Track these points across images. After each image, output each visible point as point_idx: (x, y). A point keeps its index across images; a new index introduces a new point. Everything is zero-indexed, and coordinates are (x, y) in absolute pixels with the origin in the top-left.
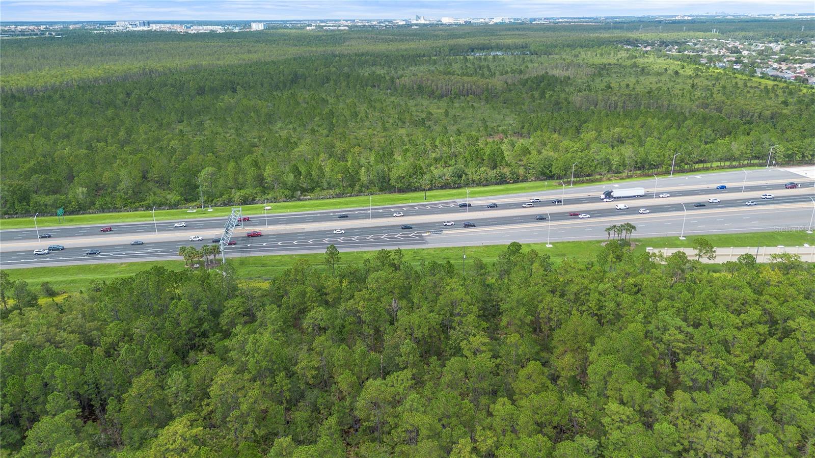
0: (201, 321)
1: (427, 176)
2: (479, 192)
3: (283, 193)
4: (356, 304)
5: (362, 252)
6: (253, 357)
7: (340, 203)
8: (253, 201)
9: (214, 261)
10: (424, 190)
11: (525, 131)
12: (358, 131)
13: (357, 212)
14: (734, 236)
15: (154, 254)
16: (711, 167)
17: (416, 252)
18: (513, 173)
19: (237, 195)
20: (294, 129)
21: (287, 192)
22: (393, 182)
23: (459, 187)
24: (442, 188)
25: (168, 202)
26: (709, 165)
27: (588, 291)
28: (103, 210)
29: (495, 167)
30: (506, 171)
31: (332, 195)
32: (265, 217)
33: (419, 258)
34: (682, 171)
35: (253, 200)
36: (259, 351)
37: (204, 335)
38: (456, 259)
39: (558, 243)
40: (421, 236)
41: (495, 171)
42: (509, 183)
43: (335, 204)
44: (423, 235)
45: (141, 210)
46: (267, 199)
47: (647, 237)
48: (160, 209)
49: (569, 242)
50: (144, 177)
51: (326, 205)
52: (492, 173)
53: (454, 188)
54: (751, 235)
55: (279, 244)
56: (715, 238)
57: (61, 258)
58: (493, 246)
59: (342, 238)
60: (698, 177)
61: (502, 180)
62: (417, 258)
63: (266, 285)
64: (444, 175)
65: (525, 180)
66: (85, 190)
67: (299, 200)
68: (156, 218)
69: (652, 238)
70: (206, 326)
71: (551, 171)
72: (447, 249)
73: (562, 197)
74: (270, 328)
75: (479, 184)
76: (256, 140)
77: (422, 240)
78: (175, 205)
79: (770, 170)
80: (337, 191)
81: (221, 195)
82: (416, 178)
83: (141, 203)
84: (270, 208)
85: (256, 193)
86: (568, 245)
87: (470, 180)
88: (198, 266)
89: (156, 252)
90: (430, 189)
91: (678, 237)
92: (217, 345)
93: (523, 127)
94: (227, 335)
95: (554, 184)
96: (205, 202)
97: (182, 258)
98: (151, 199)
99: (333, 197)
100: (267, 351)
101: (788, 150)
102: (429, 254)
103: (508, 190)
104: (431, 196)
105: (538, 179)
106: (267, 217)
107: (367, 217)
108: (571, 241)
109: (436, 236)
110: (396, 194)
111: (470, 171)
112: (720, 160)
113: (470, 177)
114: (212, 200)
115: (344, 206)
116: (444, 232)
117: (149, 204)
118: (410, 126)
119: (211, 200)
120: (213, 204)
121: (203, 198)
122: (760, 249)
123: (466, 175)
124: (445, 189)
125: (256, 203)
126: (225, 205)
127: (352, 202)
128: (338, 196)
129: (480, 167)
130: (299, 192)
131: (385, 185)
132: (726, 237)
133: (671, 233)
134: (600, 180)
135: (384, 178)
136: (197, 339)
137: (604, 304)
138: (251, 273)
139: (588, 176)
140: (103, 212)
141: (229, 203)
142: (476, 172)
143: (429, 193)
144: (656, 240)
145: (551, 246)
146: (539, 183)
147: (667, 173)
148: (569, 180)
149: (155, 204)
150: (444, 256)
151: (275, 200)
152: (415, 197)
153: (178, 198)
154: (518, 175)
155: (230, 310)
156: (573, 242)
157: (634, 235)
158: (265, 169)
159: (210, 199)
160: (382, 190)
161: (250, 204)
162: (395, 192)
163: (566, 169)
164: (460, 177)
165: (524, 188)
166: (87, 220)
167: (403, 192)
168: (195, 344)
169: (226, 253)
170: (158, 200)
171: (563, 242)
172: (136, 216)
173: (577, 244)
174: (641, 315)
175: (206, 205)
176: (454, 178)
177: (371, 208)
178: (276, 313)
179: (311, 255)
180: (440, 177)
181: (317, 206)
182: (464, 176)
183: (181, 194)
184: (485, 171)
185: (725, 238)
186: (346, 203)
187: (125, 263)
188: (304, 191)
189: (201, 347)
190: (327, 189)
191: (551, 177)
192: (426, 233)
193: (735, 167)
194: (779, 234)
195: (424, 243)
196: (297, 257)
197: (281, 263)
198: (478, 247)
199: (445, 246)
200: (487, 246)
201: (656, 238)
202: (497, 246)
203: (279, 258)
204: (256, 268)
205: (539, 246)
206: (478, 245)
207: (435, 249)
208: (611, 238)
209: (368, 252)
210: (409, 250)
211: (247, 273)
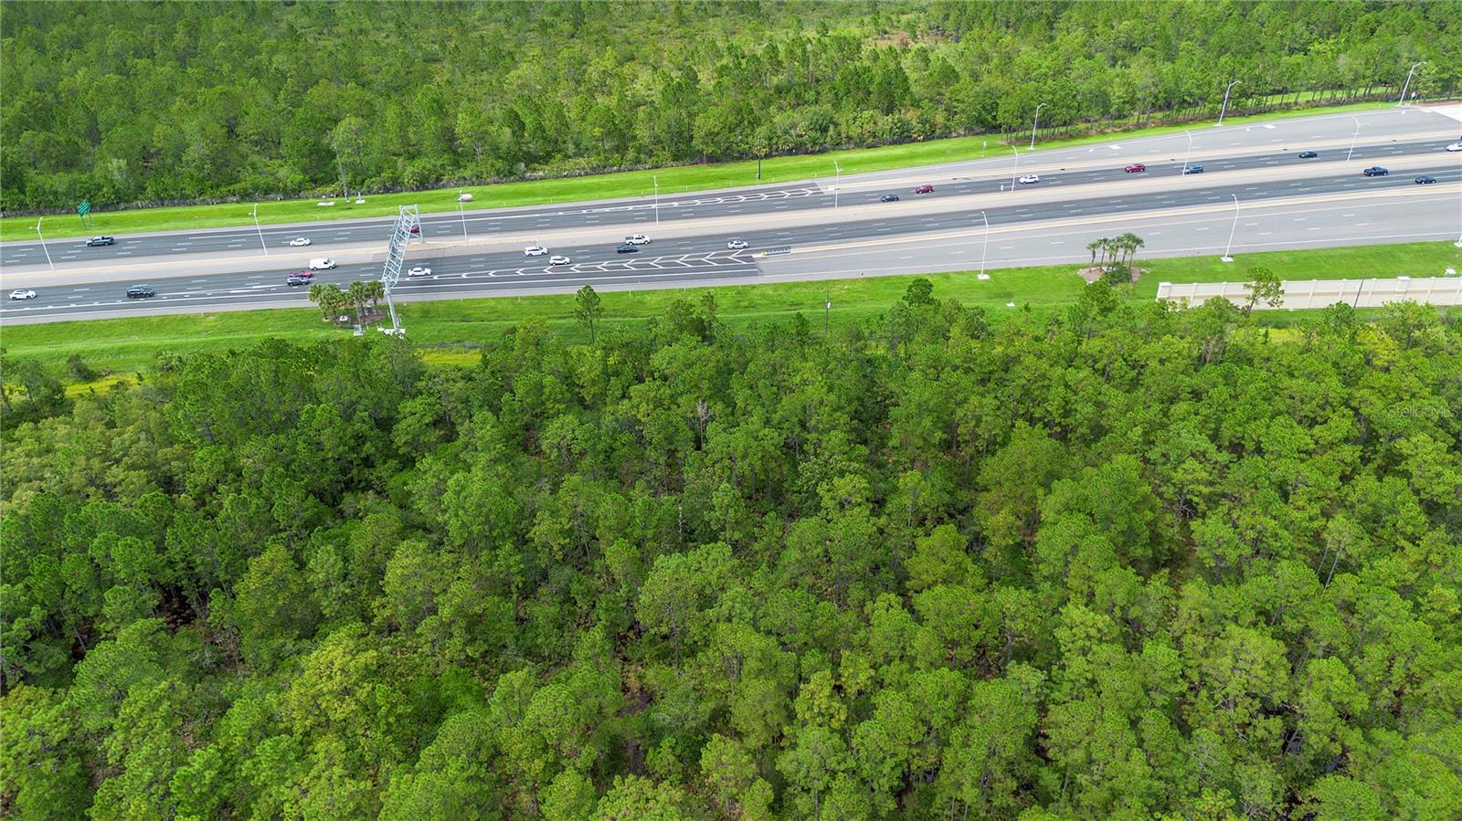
0: (360, 439)
1: (762, 131)
2: (860, 162)
3: (492, 166)
4: (632, 407)
5: (643, 293)
6: (457, 515)
7: (599, 188)
8: (438, 183)
9: (374, 311)
10: (756, 157)
11: (950, 25)
12: (631, 25)
13: (631, 208)
14: (1322, 253)
15: (265, 295)
16: (1296, 103)
17: (741, 292)
18: (923, 122)
19: (409, 171)
20: (508, 23)
21: (499, 164)
22: (697, 143)
23: (822, 151)
24: (790, 153)
25: (281, 185)
26: (1290, 98)
27: (1047, 382)
28: (160, 201)
29: (889, 110)
30: (911, 116)
31: (584, 168)
32: (460, 217)
33: (745, 304)
34: (1242, 113)
35: (438, 180)
36: (467, 506)
37: (368, 462)
38: (813, 307)
39: (999, 271)
40: (750, 259)
41: (890, 118)
42: (914, 141)
43: (589, 189)
44: (754, 256)
45: (232, 202)
46: (465, 179)
47: (1161, 257)
48: (267, 200)
49: (1020, 269)
50: (231, 131)
51: (573, 190)
52: (886, 122)
53: (813, 153)
54: (1353, 251)
55: (491, 274)
56: (1286, 259)
57: (96, 304)
58: (882, 279)
59: (605, 264)
60: (1270, 126)
61: (903, 136)
62: (743, 304)
63: (472, 360)
64: (794, 126)
65: (945, 135)
66: (123, 163)
67: (523, 179)
68: (262, 218)
69: (1170, 259)
70: (368, 448)
71: (994, 118)
72: (797, 285)
73: (1012, 172)
74: (483, 458)
75: (860, 143)
76: (436, 46)
77: (751, 268)
78: (294, 190)
79: (1404, 110)
80: (594, 161)
81: (379, 171)
82: (741, 134)
83: (231, 188)
84: (469, 196)
85: (443, 166)
86: (1019, 274)
87: (843, 135)
88: (346, 319)
89: (268, 291)
90: (767, 156)
91: (1219, 257)
92: (391, 483)
93: (947, 17)
94: (408, 463)
95: (1000, 143)
96: (350, 185)
97: (316, 304)
98: (248, 180)
99: (587, 174)
100: (480, 506)
101: (1444, 70)
102: (763, 296)
103: (912, 156)
104: (770, 171)
105: (970, 131)
106: (466, 217)
107: (650, 217)
108: (1024, 266)
109: (777, 259)
110: (705, 166)
111: (843, 117)
112: (1313, 89)
113: (843, 129)
114: (363, 181)
115: (608, 194)
116: (793, 251)
117: (246, 189)
118: (731, 13)
119: (359, 182)
120: (364, 189)
121: (344, 179)
122: (1366, 282)
123: (836, 125)
124: (796, 154)
125: (444, 186)
126: (387, 190)
127: (623, 185)
128: (597, 171)
129: (862, 110)
130: (523, 165)
131: (683, 148)
132: (1305, 255)
133: (1207, 250)
134: (1084, 135)
135: (680, 134)
136: (355, 471)
137: (1073, 407)
138: (443, 333)
139: (1065, 124)
140: (163, 205)
141: (393, 186)
142: (855, 119)
143: (767, 164)
144: (1178, 264)
145: (986, 277)
146: (971, 141)
147: (1213, 117)
148: (1028, 133)
149: (256, 188)
150: (791, 299)
151: (479, 180)
152: (739, 174)
153: (299, 177)
154: (933, 126)
155: (410, 420)
156: (1027, 269)
157: (1140, 254)
158: (456, 116)
159: (359, 179)
160: (677, 157)
161: (433, 188)
162: (702, 162)
163: (1024, 112)
164: (824, 130)
165: (942, 153)
166: (135, 223)
167: (718, 161)
168: (352, 479)
169: (393, 292)
170: (262, 180)
171: (1009, 270)
172: (224, 214)
173: (1034, 273)
174: (1139, 430)
175: (353, 191)
176: (813, 134)
177: (656, 197)
178: (492, 427)
179: (549, 298)
180: (786, 132)
181: (558, 194)
182: (831, 128)
183: (304, 171)
184: (870, 118)
185: (1306, 259)
186: (611, 187)
187: (213, 314)
188: (531, 159)
189: (363, 484)
190: (575, 155)
191: (994, 129)
192: (758, 251)
193: (1339, 103)
194: (1403, 248)
195: (755, 274)
196: (525, 302)
197: (497, 314)
198: (854, 281)
199: (793, 280)
200: (870, 280)
201: (1179, 260)
202: (889, 278)
203: (492, 303)
204: (451, 323)
205: (965, 277)
206: (854, 277)
207: (776, 286)
208: (1098, 260)
209: (654, 292)
210: (728, 288)
211: (436, 333)
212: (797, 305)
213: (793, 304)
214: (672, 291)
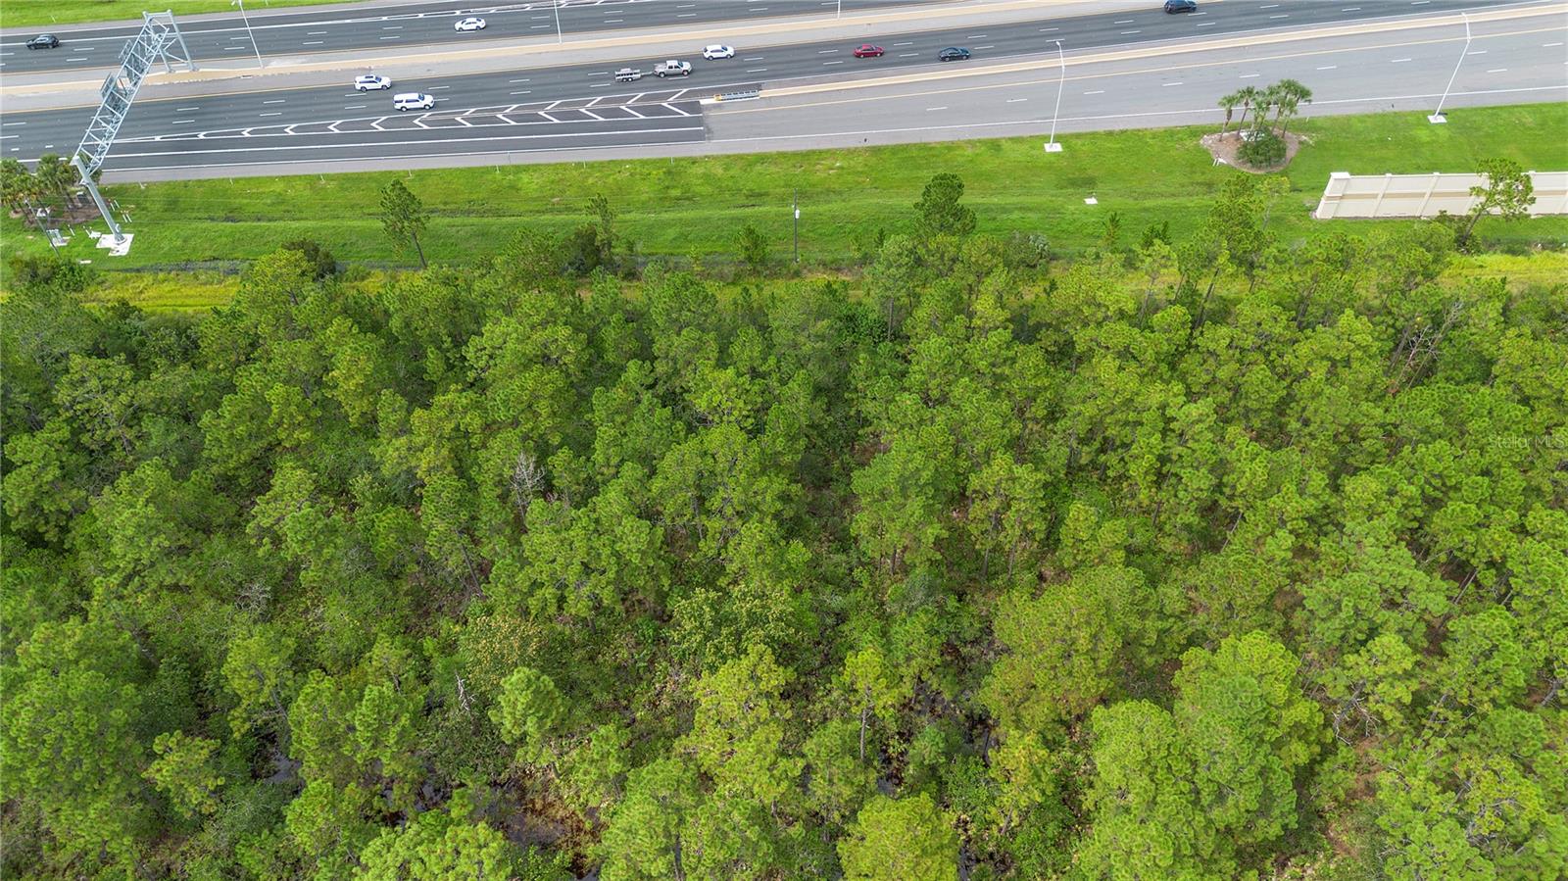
5: (519, 169)
17: (673, 171)
33: (678, 192)
39: (1078, 136)
40: (695, 108)
47: (1335, 113)
49: (1110, 133)
56: (1529, 120)
58: (895, 150)
62: (672, 192)
69: (1348, 118)
72: (762, 158)
77: (697, 125)
86: (1108, 143)
91: (1425, 114)
102: (707, 178)
108: (1117, 128)
109: (737, 106)
116: (764, 93)
132: (1561, 112)
133: (1404, 99)
138: (191, 244)
144: (1360, 126)
145: (1058, 148)
150: (751, 185)
156: (1123, 132)
157: (1303, 113)
171: (1094, 135)
173: (1132, 141)
179: (370, 177)
185: (1560, 121)
195: (701, 135)
196: (331, 185)
197: (283, 208)
198: (850, 152)
199: (757, 150)
200: (876, 151)
201: (1362, 119)
202: (905, 148)
203: (279, 187)
204: (207, 224)
205: (1024, 148)
206: (852, 144)
207: (730, 161)
208: (1236, 119)
209: (536, 167)
210: (654, 162)
211: (179, 243)
212: (760, 195)
213: (752, 195)
214: (564, 166)
